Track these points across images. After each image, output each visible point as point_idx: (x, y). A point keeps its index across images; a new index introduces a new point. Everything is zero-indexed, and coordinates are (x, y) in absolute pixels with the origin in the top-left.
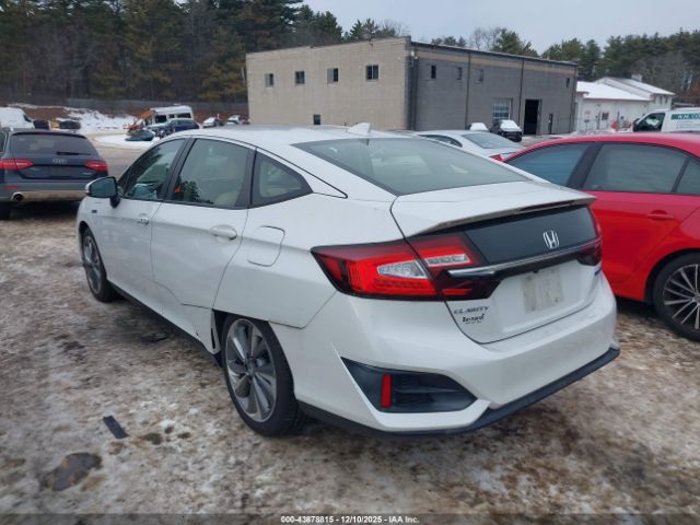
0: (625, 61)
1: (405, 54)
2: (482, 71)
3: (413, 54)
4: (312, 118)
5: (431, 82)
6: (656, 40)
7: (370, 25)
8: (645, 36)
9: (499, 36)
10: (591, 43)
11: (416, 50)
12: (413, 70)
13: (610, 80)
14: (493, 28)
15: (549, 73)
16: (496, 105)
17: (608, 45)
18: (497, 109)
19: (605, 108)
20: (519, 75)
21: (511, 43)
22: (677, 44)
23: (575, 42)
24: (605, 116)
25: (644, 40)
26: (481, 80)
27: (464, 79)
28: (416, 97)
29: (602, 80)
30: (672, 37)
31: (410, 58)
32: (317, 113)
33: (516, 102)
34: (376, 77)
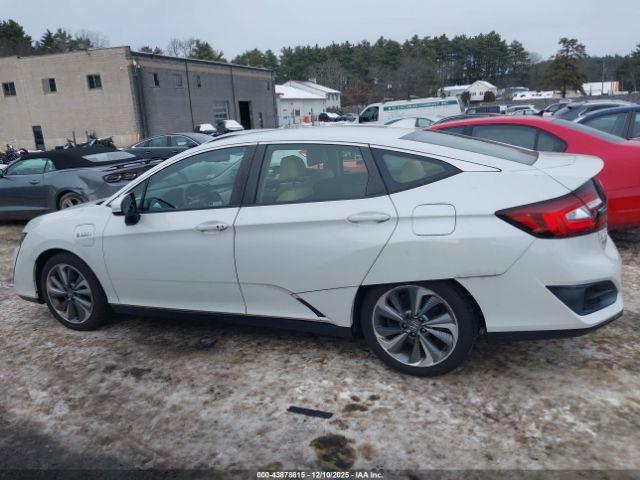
0: (298, 67)
1: (128, 63)
2: (199, 77)
3: (135, 63)
4: (31, 129)
5: (156, 89)
6: (317, 50)
7: (61, 35)
8: (309, 47)
9: (194, 46)
10: (269, 52)
11: (136, 60)
12: (137, 78)
13: (294, 83)
14: (188, 39)
15: (253, 78)
16: (215, 108)
17: (282, 54)
18: (217, 111)
19: (297, 106)
20: (229, 80)
21: (206, 53)
22: (332, 54)
23: (256, 52)
24: (298, 113)
25: (309, 50)
26: (199, 86)
27: (185, 86)
28: (144, 104)
29: (288, 83)
30: (328, 48)
31: (132, 67)
32: (36, 124)
33: (231, 104)
34: (99, 86)
